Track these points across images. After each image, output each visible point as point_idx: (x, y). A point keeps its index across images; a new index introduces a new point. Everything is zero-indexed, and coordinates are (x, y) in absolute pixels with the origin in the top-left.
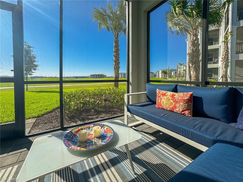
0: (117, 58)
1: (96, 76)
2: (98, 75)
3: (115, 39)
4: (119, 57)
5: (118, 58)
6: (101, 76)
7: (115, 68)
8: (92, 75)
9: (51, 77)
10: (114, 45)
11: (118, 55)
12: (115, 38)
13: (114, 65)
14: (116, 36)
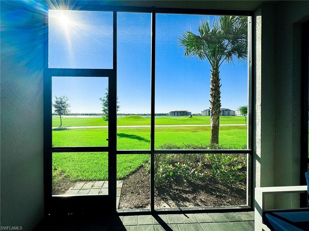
0: (216, 99)
1: (178, 114)
2: (180, 112)
3: (212, 70)
4: (220, 97)
5: (218, 99)
6: (183, 113)
7: (213, 113)
8: (172, 112)
9: (128, 114)
10: (211, 79)
11: (219, 93)
12: (214, 69)
13: (211, 108)
14: (214, 66)
